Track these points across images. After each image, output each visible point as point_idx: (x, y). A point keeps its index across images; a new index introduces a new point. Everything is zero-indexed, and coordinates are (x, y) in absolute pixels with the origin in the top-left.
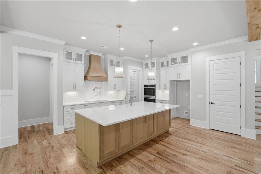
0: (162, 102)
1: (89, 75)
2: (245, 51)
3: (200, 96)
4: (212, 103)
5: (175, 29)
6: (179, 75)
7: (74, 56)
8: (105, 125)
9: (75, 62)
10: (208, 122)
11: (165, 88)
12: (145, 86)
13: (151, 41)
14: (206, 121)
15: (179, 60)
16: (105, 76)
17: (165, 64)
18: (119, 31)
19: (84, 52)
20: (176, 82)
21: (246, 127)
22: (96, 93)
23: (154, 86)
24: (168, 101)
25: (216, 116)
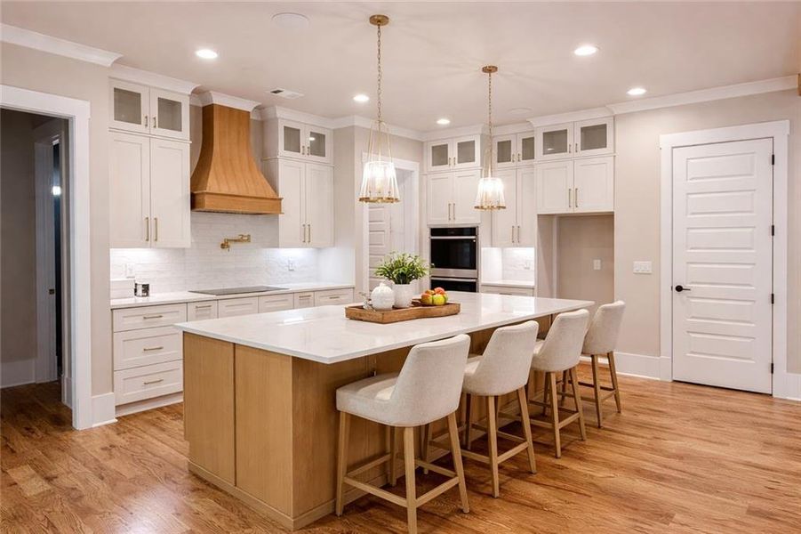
0: (506, 290)
1: (207, 191)
2: (788, 121)
3: (642, 266)
4: (679, 289)
5: (586, 51)
6: (574, 194)
7: (150, 109)
8: (330, 359)
9: (154, 131)
10: (665, 357)
11: (516, 239)
12: (434, 231)
13: (489, 70)
14: (659, 356)
15: (574, 139)
16: (271, 194)
17: (517, 149)
18: (379, 37)
19: (190, 93)
20: (555, 221)
21: (789, 369)
23: (473, 231)
24: (533, 288)
25: (693, 335)
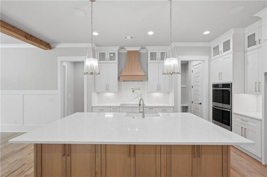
1: (121, 75)
7: (107, 56)
9: (108, 62)
11: (258, 90)
12: (215, 86)
16: (143, 74)
17: (258, 37)
19: (118, 49)
22: (136, 95)
24: (261, 120)
